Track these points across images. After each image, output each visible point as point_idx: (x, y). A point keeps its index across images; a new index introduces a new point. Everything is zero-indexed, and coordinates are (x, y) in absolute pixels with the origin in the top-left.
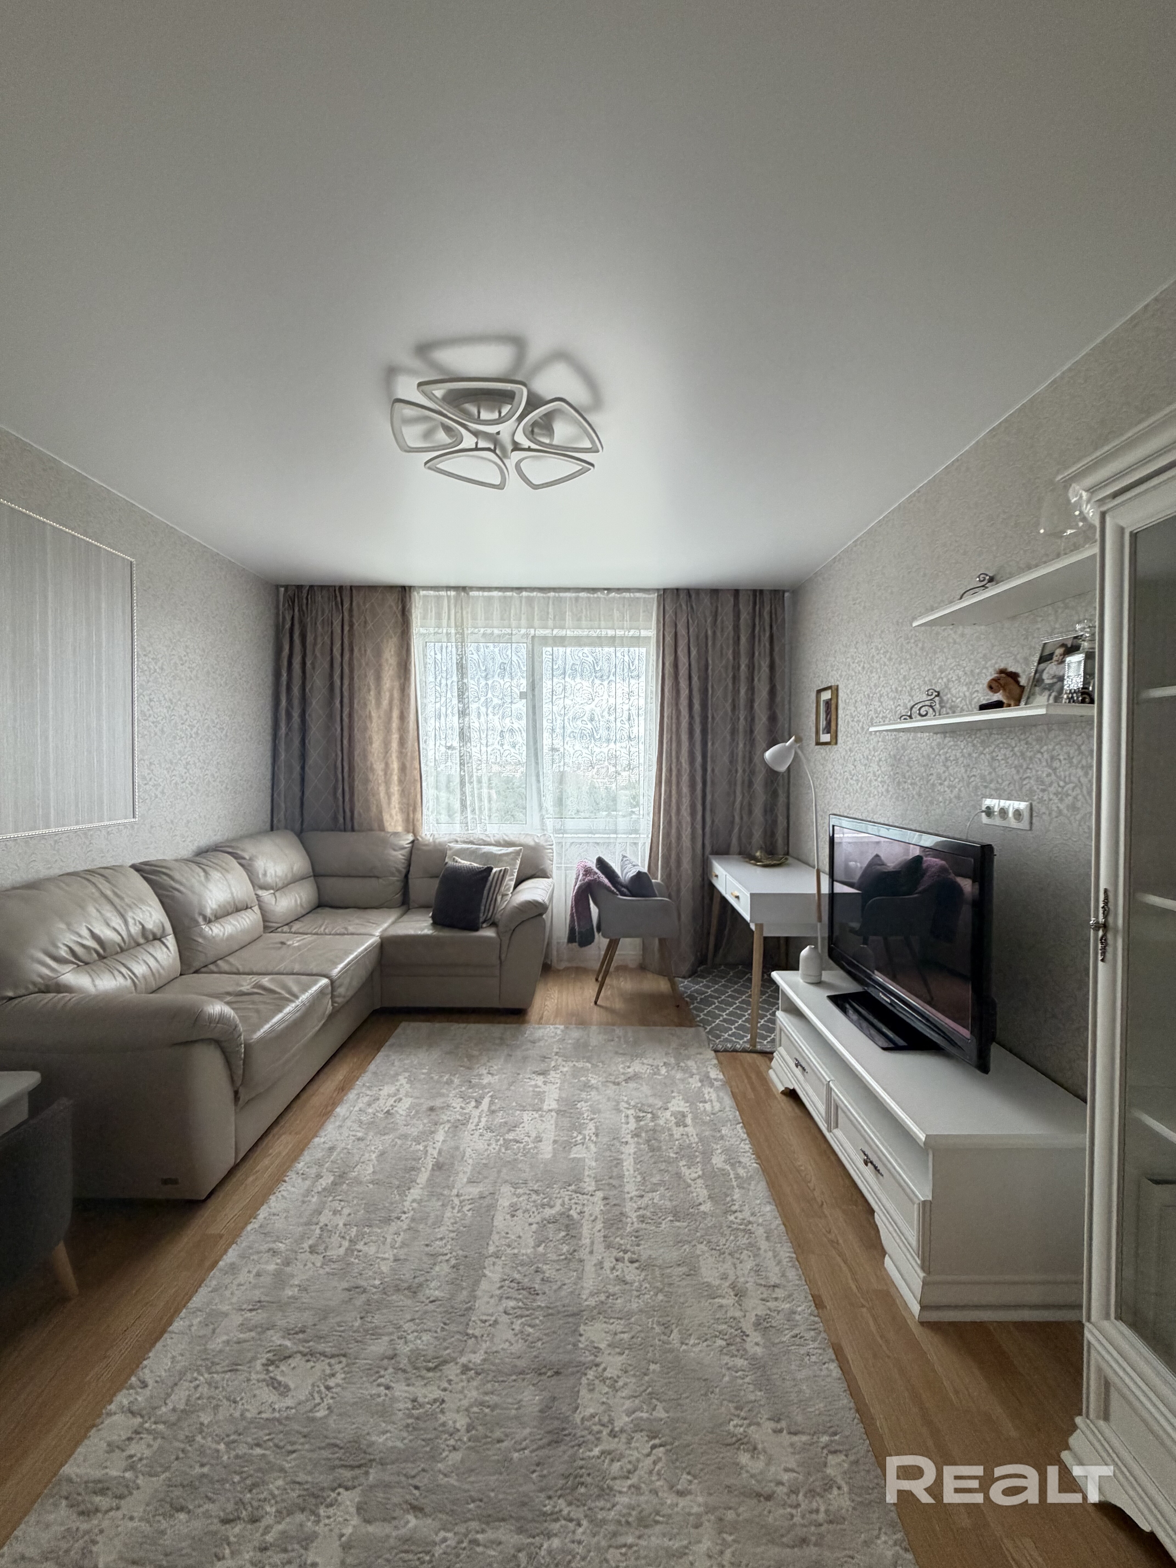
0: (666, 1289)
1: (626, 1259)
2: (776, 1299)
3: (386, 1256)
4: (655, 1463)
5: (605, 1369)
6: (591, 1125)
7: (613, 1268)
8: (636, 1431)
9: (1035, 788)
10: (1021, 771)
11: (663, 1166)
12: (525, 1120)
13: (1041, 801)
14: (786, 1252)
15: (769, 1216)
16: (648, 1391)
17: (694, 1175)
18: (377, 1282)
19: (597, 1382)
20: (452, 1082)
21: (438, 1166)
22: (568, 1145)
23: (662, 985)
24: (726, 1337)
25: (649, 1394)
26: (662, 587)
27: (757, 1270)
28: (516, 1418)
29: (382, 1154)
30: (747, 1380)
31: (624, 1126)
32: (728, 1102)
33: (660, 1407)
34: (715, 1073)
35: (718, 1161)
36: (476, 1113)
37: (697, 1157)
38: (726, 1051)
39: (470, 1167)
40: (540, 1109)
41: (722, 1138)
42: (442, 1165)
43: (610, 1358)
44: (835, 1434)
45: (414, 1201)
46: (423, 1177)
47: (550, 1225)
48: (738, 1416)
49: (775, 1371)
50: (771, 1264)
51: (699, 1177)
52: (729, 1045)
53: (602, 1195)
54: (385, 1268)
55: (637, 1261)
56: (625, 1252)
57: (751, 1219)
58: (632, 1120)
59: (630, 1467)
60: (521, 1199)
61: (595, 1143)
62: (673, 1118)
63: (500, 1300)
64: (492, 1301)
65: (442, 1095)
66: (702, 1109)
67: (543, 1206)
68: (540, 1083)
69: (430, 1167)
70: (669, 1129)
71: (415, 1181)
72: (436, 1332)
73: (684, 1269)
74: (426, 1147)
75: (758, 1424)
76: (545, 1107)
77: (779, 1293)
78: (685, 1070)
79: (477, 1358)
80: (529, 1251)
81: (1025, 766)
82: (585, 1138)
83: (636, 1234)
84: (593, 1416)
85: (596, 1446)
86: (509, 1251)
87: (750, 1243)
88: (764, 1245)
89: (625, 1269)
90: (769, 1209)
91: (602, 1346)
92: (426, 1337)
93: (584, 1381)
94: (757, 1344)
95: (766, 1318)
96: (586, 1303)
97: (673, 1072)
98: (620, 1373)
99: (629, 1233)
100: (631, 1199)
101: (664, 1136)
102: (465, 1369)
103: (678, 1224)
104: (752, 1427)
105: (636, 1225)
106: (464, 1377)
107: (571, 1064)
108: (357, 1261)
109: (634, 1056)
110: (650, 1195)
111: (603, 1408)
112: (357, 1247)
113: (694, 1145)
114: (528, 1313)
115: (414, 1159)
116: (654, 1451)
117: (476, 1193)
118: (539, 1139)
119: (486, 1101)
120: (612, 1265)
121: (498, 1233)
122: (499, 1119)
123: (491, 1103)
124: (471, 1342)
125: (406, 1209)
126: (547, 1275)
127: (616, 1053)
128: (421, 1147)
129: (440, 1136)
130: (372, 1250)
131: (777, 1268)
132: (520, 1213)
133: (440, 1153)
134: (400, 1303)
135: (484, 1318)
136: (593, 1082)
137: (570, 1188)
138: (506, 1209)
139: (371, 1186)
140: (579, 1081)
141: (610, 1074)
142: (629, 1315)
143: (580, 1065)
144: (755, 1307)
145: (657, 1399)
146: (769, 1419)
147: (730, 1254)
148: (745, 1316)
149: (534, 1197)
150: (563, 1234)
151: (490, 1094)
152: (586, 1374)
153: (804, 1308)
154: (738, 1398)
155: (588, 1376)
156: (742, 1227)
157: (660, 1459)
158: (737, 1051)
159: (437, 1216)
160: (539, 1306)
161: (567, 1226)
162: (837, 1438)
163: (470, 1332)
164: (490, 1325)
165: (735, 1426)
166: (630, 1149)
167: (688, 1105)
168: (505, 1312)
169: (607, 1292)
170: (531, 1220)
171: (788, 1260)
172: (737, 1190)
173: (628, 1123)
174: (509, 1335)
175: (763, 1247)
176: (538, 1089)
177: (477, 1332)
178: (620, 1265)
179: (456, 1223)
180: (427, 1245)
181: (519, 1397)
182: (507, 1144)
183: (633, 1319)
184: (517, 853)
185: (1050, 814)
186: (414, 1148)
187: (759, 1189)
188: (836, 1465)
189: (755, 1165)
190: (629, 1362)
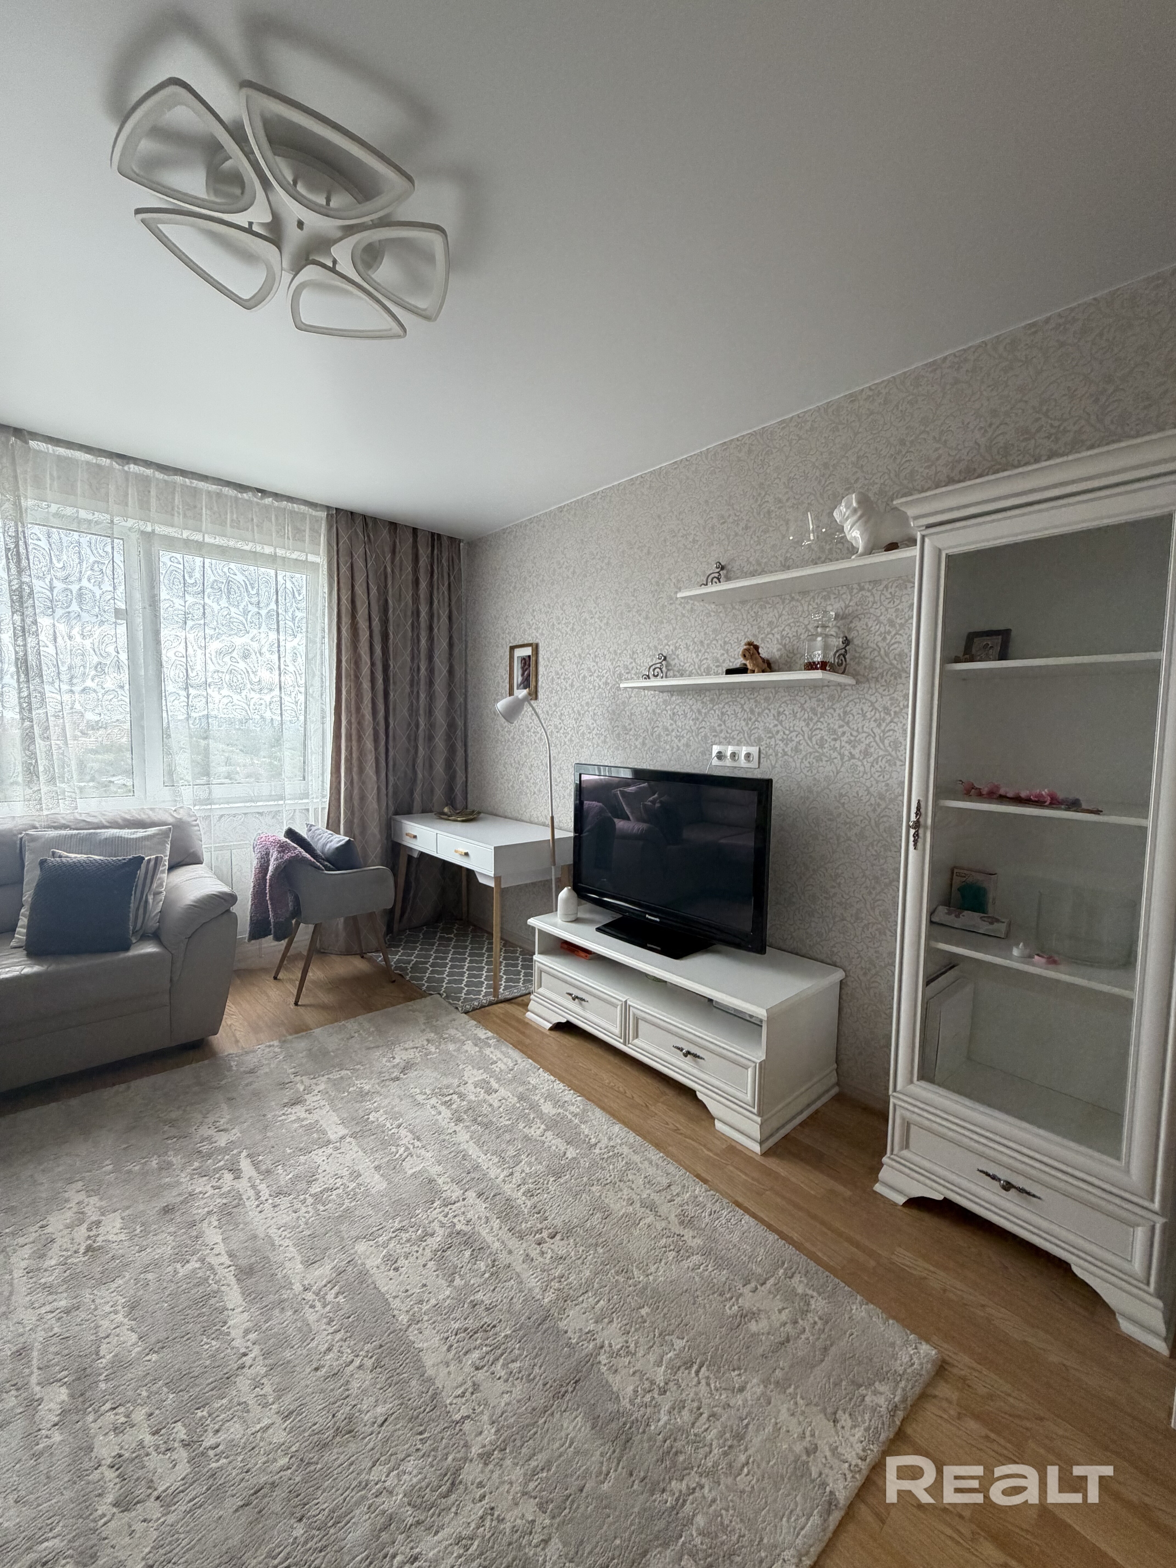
0: (600, 1240)
1: (546, 1237)
2: (678, 1194)
3: (266, 1422)
4: (708, 1384)
5: (610, 1346)
6: (403, 1132)
7: (542, 1253)
8: (676, 1373)
9: (763, 736)
10: (750, 723)
11: (507, 1137)
12: (319, 1162)
13: (769, 746)
14: (655, 1155)
15: (623, 1135)
16: (657, 1335)
17: (538, 1132)
18: (283, 1461)
19: (614, 1361)
20: (170, 1164)
21: (245, 1273)
22: (395, 1165)
23: (358, 965)
24: (672, 1247)
25: (660, 1335)
26: (335, 505)
27: (649, 1182)
28: (577, 1452)
29: (133, 1307)
30: (710, 1268)
31: (440, 1117)
32: (516, 1054)
33: (673, 1338)
34: (483, 1033)
35: (547, 1108)
36: (243, 1185)
37: (529, 1114)
38: (474, 1009)
39: (291, 1249)
40: (329, 1142)
41: (535, 1088)
42: (251, 1269)
43: (605, 1333)
44: (783, 1263)
45: (247, 1332)
46: (233, 1296)
47: (448, 1253)
48: (726, 1300)
49: (720, 1248)
50: (651, 1171)
51: (545, 1130)
52: (476, 1003)
53: (474, 1194)
54: (279, 1436)
55: (557, 1233)
56: (540, 1231)
57: (612, 1143)
58: (443, 1109)
59: (695, 1404)
60: (391, 1246)
61: (423, 1147)
62: (478, 1089)
63: (460, 1362)
64: (452, 1368)
65: (170, 1186)
66: (498, 1069)
67: (422, 1239)
68: (303, 1115)
69: (232, 1280)
70: (485, 1101)
71: (225, 1309)
72: (418, 1450)
73: (599, 1215)
74: (202, 1260)
75: (741, 1294)
76: (333, 1137)
77: (675, 1189)
78: (453, 1040)
79: (489, 1435)
80: (447, 1293)
81: (754, 719)
82: (407, 1149)
83: (536, 1210)
84: (635, 1391)
85: (659, 1412)
86: (425, 1307)
87: (626, 1163)
88: (636, 1158)
89: (552, 1247)
90: (617, 1128)
91: (591, 1327)
92: (410, 1465)
93: (604, 1369)
94: (694, 1237)
95: (683, 1214)
96: (546, 1300)
97: (443, 1046)
98: (625, 1338)
99: (529, 1212)
100: (504, 1181)
101: (485, 1109)
102: (485, 1457)
103: (562, 1180)
104: (740, 1300)
105: (529, 1204)
106: (491, 1467)
107: (324, 1079)
108: (223, 1461)
109: (390, 1045)
110: (518, 1168)
111: (637, 1377)
112: (207, 1444)
113: (518, 1105)
114: (500, 1351)
115: (198, 1285)
116: (700, 1376)
117: (328, 1272)
118: (356, 1175)
119: (245, 1165)
120: (538, 1251)
121: (395, 1297)
122: (283, 1176)
123: (256, 1165)
124: (467, 1426)
125: (243, 1350)
126: (488, 1302)
127: (369, 1048)
128: (194, 1264)
129: (213, 1235)
130: (235, 1431)
131: (659, 1172)
132: (402, 1262)
133: (231, 1255)
134: (342, 1458)
135: (459, 1391)
136: (367, 1088)
137: (435, 1205)
138: (382, 1267)
139: (154, 1357)
140: (349, 1093)
141: (381, 1073)
142: (589, 1283)
143: (335, 1075)
144: (670, 1211)
145: (669, 1334)
146: (744, 1286)
147: (620, 1181)
148: (669, 1223)
149: (404, 1236)
150: (468, 1253)
151: (244, 1153)
152: (600, 1362)
153: (699, 1189)
154: (716, 1286)
155: (603, 1363)
156: (611, 1154)
157: (708, 1378)
158: (484, 1007)
159: (300, 1330)
160: (506, 1336)
161: (466, 1243)
162: (786, 1265)
163: (457, 1417)
164: (472, 1393)
165: (730, 1308)
166: (463, 1136)
167: (482, 1071)
168: (477, 1369)
169: (555, 1278)
170: (421, 1261)
171: (661, 1160)
172: (583, 1126)
173: (440, 1113)
174: (500, 1386)
175: (638, 1160)
176: (304, 1123)
177: (464, 1412)
178: (545, 1246)
179: (331, 1320)
180: (317, 1369)
181: (563, 1434)
182: (318, 1198)
183: (596, 1286)
184: (166, 834)
185: (776, 755)
186: (182, 1272)
187: (597, 1115)
188: (799, 1284)
189: (579, 1098)
190: (624, 1322)
